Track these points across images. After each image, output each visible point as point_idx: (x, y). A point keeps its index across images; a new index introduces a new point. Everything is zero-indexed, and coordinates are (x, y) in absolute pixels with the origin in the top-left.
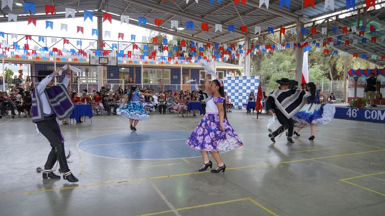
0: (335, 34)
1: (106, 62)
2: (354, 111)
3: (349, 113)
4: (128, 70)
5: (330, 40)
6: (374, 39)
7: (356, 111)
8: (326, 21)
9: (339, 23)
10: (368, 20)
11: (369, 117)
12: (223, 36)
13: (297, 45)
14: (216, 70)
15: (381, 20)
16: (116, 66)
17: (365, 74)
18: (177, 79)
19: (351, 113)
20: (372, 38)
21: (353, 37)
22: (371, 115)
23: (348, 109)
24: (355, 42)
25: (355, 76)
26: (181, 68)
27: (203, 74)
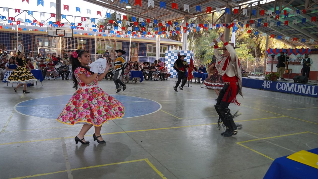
0: (257, 17)
1: (63, 33)
2: (269, 83)
3: (264, 85)
4: (85, 42)
5: (252, 22)
6: (287, 23)
7: (270, 83)
8: (250, 6)
9: (260, 8)
10: (283, 7)
11: (280, 89)
12: (166, 16)
13: (226, 25)
14: (160, 45)
15: (294, 7)
16: (71, 38)
19: (266, 85)
20: (285, 22)
21: (271, 20)
22: (281, 86)
23: (264, 81)
24: (272, 24)
25: (272, 54)
26: (130, 42)
27: (150, 47)
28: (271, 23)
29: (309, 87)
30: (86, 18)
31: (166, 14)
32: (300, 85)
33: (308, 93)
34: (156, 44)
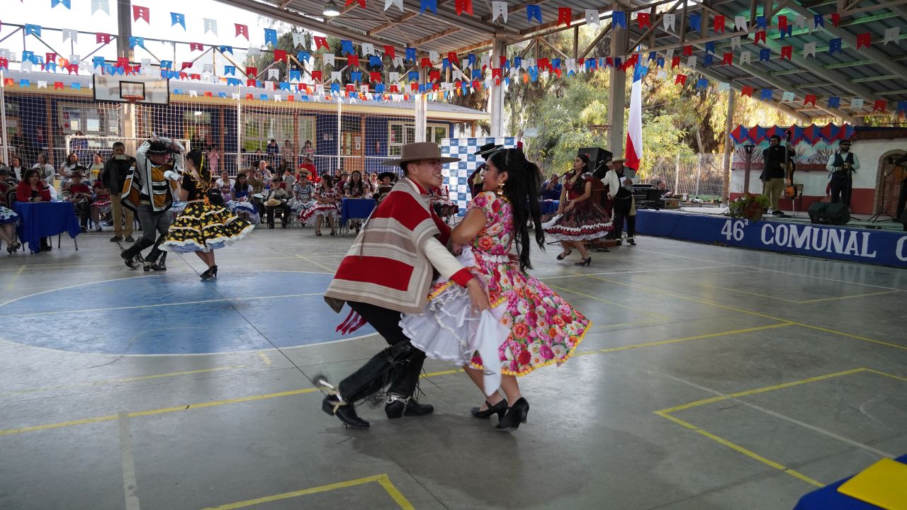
0: (701, 38)
1: (139, 93)
2: (739, 226)
3: (726, 230)
4: (207, 117)
5: (689, 51)
6: (787, 51)
7: (743, 226)
8: (681, 6)
9: (710, 10)
10: (774, 7)
11: (771, 241)
12: (441, 37)
13: (614, 62)
14: (425, 122)
15: (805, 7)
16: (165, 105)
18: (331, 141)
19: (732, 231)
20: (783, 49)
21: (742, 46)
22: (774, 235)
23: (725, 220)
24: (746, 57)
25: (747, 142)
26: (340, 115)
27: (397, 129)
28: (743, 54)
29: (853, 235)
31: (443, 33)
32: (829, 228)
33: (851, 251)
34: (416, 119)
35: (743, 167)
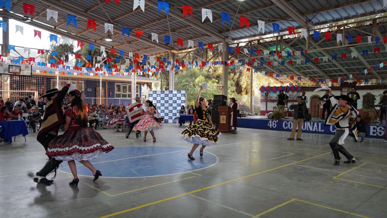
0: (257, 56)
1: (18, 71)
2: (274, 122)
3: (269, 124)
5: (254, 60)
6: (291, 62)
7: (276, 122)
8: (249, 44)
9: (260, 46)
10: (284, 47)
11: (287, 127)
12: (145, 50)
13: (224, 63)
14: (136, 84)
15: (292, 47)
16: (29, 76)
17: (272, 91)
19: (272, 124)
20: (289, 61)
22: (288, 125)
23: (269, 121)
24: (276, 63)
25: (265, 92)
26: (101, 81)
27: (119, 87)
29: (316, 124)
30: (44, 51)
31: (146, 48)
32: (307, 122)
33: (315, 130)
34: (132, 83)
35: (264, 101)
